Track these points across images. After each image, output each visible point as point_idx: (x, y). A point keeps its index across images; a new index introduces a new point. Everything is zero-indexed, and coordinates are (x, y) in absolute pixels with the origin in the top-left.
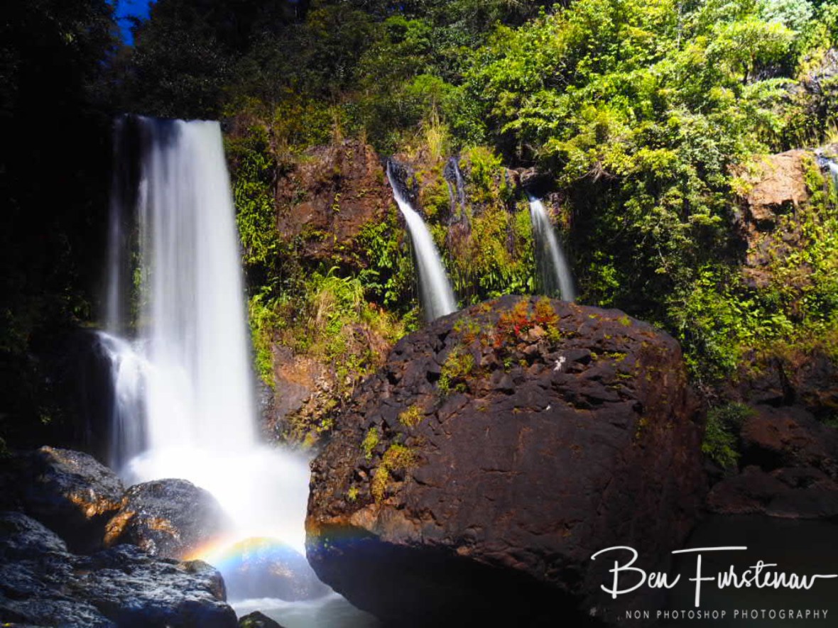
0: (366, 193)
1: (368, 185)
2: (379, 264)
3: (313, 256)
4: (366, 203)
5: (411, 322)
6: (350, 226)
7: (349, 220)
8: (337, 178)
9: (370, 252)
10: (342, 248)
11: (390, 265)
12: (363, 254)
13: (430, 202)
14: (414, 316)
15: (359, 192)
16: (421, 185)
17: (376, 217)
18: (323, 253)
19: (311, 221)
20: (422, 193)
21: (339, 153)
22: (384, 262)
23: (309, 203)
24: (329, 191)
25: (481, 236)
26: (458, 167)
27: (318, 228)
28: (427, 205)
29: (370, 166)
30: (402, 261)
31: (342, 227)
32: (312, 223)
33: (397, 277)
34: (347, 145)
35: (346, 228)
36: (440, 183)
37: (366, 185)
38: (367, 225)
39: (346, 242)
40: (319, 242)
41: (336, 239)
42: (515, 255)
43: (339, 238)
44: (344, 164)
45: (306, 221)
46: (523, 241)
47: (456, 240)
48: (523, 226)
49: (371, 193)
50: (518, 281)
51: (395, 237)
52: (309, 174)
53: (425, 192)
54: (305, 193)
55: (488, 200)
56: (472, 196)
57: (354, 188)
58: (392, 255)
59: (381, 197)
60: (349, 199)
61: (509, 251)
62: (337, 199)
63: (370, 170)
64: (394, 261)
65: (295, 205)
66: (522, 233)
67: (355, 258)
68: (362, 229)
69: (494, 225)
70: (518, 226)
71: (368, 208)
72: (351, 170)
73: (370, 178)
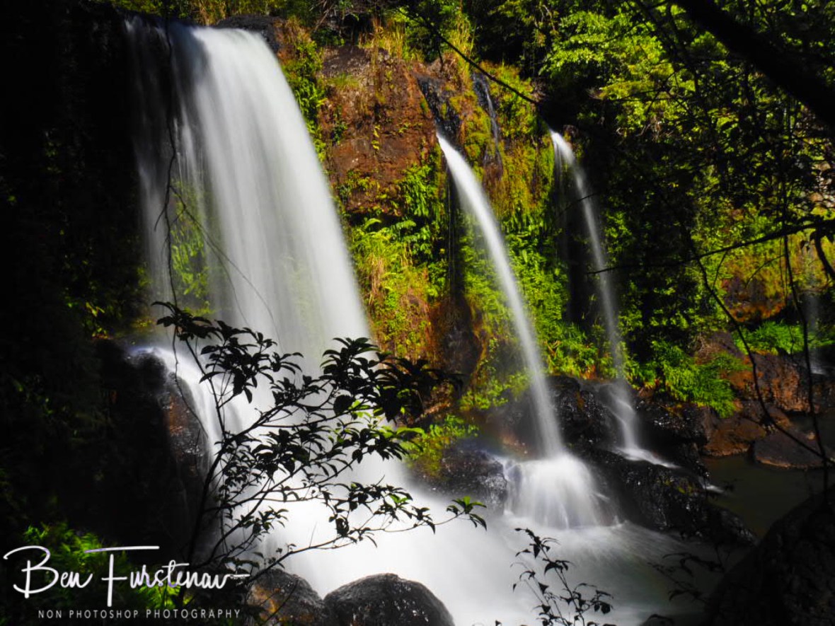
0: (409, 127)
1: (411, 119)
2: (416, 213)
3: (357, 209)
4: (408, 140)
5: (441, 275)
6: (392, 170)
7: (390, 162)
8: (377, 108)
9: (409, 200)
10: (384, 196)
11: (426, 213)
12: (402, 202)
13: (472, 141)
14: (444, 268)
15: (401, 126)
16: (461, 117)
17: (420, 159)
18: (367, 205)
19: (358, 167)
20: (463, 128)
21: (379, 74)
22: (421, 210)
23: (353, 142)
24: (369, 124)
25: (511, 177)
26: (489, 92)
27: (364, 176)
28: (469, 144)
29: (411, 92)
30: (439, 208)
31: (382, 170)
32: (358, 170)
33: (432, 227)
34: (385, 61)
35: (387, 172)
36: (479, 115)
37: (409, 118)
38: (412, 169)
39: (387, 190)
40: (363, 192)
41: (379, 186)
42: (537, 197)
43: (381, 184)
44: (384, 88)
45: (352, 167)
46: (546, 181)
47: (490, 183)
48: (548, 165)
49: (414, 128)
50: (535, 223)
51: (437, 182)
52: (352, 104)
53: (466, 127)
54: (345, 128)
55: (518, 135)
56: (503, 129)
57: (396, 120)
58: (430, 202)
59: (426, 134)
60: (387, 133)
61: (532, 192)
62: (376, 134)
63: (411, 98)
64: (430, 208)
65: (334, 143)
66: (545, 173)
67: (393, 207)
68: (406, 175)
69: (523, 164)
70: (543, 165)
71: (411, 146)
72: (392, 97)
73: (414, 109)
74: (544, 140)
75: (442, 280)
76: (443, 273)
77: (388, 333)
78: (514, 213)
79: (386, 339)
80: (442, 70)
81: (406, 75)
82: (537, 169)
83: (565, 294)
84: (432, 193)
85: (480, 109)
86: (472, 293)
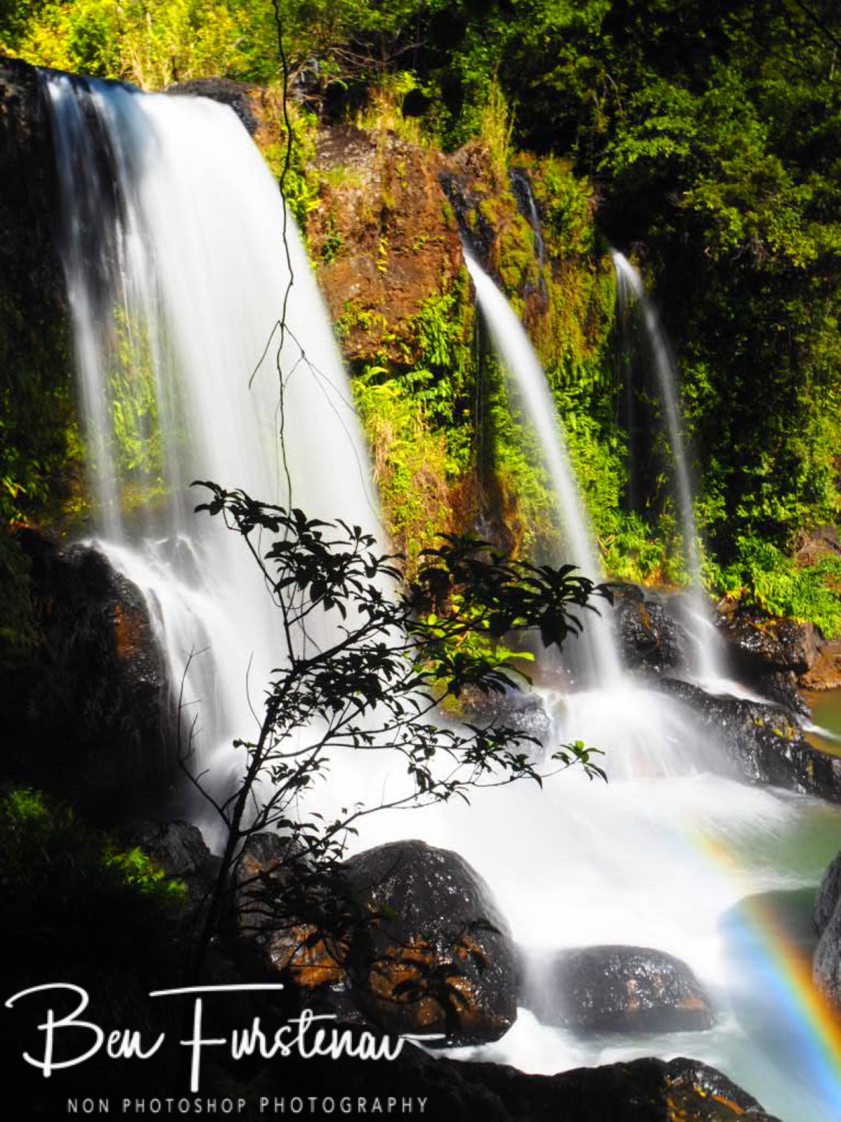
0: (427, 242)
1: (431, 230)
2: (433, 360)
3: (356, 353)
4: (425, 259)
5: (463, 446)
6: (402, 300)
7: (401, 290)
8: (385, 213)
9: (424, 342)
10: (393, 337)
11: (446, 360)
12: (415, 346)
13: (510, 262)
14: (468, 435)
15: (416, 239)
16: (496, 229)
17: (440, 286)
18: (369, 348)
19: (359, 295)
20: (498, 244)
22: (440, 357)
23: (353, 262)
24: (373, 236)
25: (560, 313)
27: (366, 308)
28: (506, 266)
29: (430, 193)
30: (464, 355)
31: (390, 300)
32: (358, 299)
33: (454, 381)
34: (395, 149)
35: (396, 303)
36: (519, 227)
37: (426, 229)
38: (429, 300)
39: (396, 328)
40: (364, 330)
41: (385, 323)
42: (592, 340)
43: (388, 320)
44: (395, 186)
45: (351, 296)
46: (604, 319)
47: (532, 321)
48: (608, 297)
49: (433, 243)
50: (589, 376)
51: (462, 319)
52: (351, 208)
53: (501, 242)
54: (342, 241)
55: (571, 255)
56: (551, 247)
57: (409, 232)
58: (452, 346)
59: (448, 251)
60: (397, 249)
61: (585, 334)
62: (382, 250)
63: (430, 201)
64: (452, 355)
65: (327, 261)
66: (604, 308)
67: (404, 352)
68: (422, 308)
69: (576, 296)
70: (602, 297)
71: (428, 268)
72: (405, 199)
73: (433, 216)
74: (604, 263)
75: (466, 451)
76: (467, 442)
77: (396, 523)
78: (561, 362)
79: (394, 531)
80: (469, 162)
81: (424, 168)
82: (594, 303)
83: (623, 473)
84: (455, 334)
85: (520, 218)
86: (503, 470)
